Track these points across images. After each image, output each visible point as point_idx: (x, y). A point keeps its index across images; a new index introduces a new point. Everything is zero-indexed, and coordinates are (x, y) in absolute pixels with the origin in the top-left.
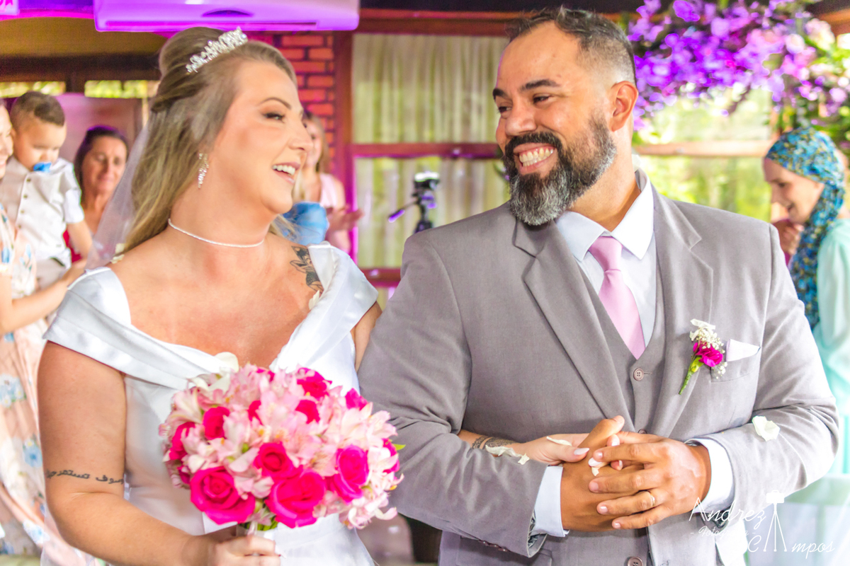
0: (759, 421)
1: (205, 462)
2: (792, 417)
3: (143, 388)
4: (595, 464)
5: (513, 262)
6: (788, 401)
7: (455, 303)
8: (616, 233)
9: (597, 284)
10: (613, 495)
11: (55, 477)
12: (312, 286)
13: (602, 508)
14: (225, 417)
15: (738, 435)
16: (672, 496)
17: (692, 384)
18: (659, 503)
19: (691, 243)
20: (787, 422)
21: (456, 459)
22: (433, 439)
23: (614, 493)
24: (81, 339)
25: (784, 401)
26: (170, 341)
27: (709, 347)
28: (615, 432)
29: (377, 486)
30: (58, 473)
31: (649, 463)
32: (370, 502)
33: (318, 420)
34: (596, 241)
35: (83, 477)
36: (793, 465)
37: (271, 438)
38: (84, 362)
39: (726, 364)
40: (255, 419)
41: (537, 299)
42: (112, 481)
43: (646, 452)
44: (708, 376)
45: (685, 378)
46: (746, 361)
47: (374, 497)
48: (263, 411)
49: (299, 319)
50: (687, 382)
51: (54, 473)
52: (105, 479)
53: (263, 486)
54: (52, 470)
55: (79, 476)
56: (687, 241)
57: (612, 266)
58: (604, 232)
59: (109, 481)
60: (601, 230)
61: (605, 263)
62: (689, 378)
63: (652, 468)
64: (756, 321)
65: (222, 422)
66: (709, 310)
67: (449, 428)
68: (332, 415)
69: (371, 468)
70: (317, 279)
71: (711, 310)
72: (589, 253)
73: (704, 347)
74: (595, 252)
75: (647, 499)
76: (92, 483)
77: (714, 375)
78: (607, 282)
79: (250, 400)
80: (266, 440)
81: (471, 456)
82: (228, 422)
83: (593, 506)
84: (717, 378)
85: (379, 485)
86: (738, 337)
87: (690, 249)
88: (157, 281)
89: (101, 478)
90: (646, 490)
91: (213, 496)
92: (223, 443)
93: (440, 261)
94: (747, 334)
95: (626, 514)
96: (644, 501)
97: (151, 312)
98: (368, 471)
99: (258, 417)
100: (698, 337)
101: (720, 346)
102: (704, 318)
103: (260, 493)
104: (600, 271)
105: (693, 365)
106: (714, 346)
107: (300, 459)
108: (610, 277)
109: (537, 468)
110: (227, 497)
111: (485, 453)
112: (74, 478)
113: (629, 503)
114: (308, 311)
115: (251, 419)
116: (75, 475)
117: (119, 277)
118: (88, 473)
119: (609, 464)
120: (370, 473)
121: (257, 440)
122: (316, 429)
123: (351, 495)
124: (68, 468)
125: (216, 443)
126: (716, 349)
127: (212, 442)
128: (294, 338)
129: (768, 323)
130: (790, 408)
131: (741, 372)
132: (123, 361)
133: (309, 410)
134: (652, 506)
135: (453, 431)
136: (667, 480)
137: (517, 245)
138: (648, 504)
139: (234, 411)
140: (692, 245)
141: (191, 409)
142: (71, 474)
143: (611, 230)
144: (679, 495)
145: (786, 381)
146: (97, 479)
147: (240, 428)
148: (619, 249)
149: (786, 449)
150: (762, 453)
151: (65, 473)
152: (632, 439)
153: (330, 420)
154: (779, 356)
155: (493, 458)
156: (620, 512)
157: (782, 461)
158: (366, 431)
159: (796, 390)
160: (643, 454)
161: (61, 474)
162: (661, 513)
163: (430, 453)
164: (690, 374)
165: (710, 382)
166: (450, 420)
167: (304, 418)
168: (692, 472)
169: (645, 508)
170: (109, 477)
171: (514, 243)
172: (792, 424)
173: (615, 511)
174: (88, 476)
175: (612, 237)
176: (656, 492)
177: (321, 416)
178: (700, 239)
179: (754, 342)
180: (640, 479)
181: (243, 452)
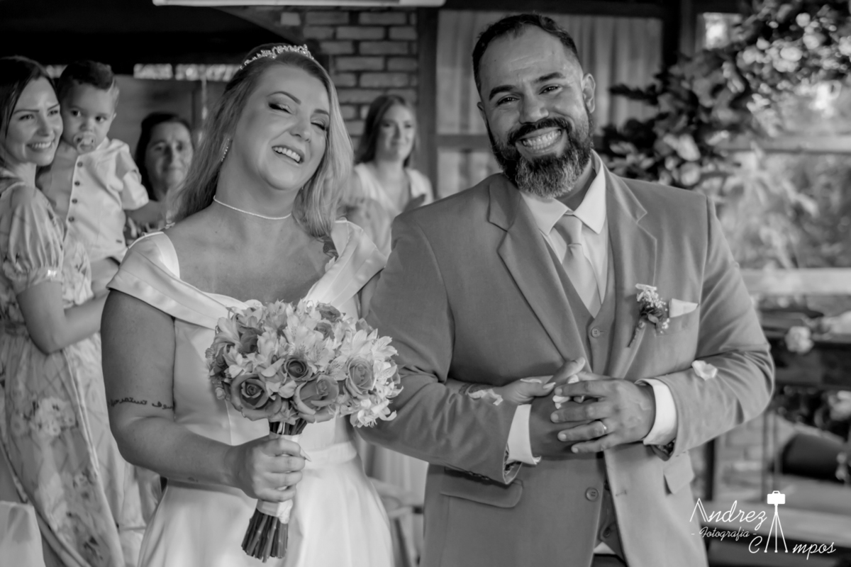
0: (698, 365)
1: (243, 370)
2: (728, 361)
3: (188, 329)
4: (558, 400)
5: (488, 235)
6: (725, 349)
7: (439, 274)
8: (578, 212)
9: (561, 255)
10: (572, 425)
11: (118, 404)
12: (328, 254)
13: (562, 436)
14: (259, 337)
15: (681, 377)
16: (622, 425)
17: (640, 337)
18: (610, 431)
19: (638, 216)
20: (725, 365)
21: (441, 405)
22: (421, 389)
23: (575, 423)
24: (137, 286)
25: (721, 348)
26: (210, 291)
27: (652, 306)
28: (576, 374)
29: (380, 392)
30: (121, 400)
31: (603, 397)
32: (376, 405)
33: (333, 338)
34: (561, 220)
35: (142, 403)
36: (730, 401)
37: (294, 353)
38: (142, 307)
39: (668, 320)
40: (282, 338)
41: (510, 269)
42: (165, 407)
43: (600, 388)
44: (654, 331)
45: (634, 333)
46: (687, 317)
47: (379, 402)
48: (288, 331)
49: (316, 279)
50: (636, 337)
51: (117, 401)
52: (159, 405)
53: (289, 388)
54: (115, 399)
55: (138, 403)
56: (634, 215)
57: (574, 241)
58: (568, 211)
59: (163, 407)
60: (565, 209)
61: (568, 238)
62: (637, 333)
63: (604, 401)
64: (695, 281)
65: (256, 340)
66: (653, 274)
67: (437, 380)
68: (344, 336)
69: (376, 377)
70: (334, 247)
71: (655, 274)
72: (555, 230)
73: (648, 307)
74: (560, 228)
75: (601, 428)
76: (149, 409)
77: (659, 329)
78: (570, 254)
79: (279, 324)
80: (291, 353)
81: (453, 401)
82: (261, 340)
83: (555, 434)
84: (661, 332)
85: (382, 391)
86: (680, 297)
87: (637, 222)
88: (201, 243)
89: (156, 404)
90: (599, 420)
91: (248, 396)
92: (256, 356)
93: (424, 238)
94: (687, 292)
95: (583, 441)
96: (597, 429)
97: (197, 268)
98: (373, 378)
99: (284, 335)
100: (643, 298)
101: (663, 305)
102: (649, 283)
103: (286, 394)
104: (564, 244)
105: (640, 322)
106: (656, 305)
107: (318, 367)
108: (573, 250)
109: (510, 408)
110: (260, 397)
111: (466, 399)
112: (135, 404)
113: (583, 431)
114: (324, 272)
115: (279, 339)
116: (135, 402)
117: (171, 239)
118: (145, 400)
119: (572, 399)
120: (375, 381)
121: (284, 353)
122: (331, 345)
123: (359, 397)
124: (129, 396)
125: (251, 357)
126: (659, 307)
127: (248, 356)
128: (311, 293)
129: (706, 283)
130: (727, 354)
131: (683, 327)
132: (170, 306)
133: (326, 331)
134: (603, 433)
135: (440, 381)
136: (617, 411)
137: (491, 221)
138: (600, 432)
139: (265, 331)
140: (639, 218)
141: (230, 333)
142: (132, 401)
143: (574, 208)
144: (628, 425)
145: (722, 332)
146: (153, 405)
147: (271, 344)
148: (580, 226)
149: (723, 386)
150: (702, 390)
151: (126, 400)
152: (589, 377)
153: (343, 340)
154: (715, 311)
155: (472, 400)
156: (578, 439)
157: (720, 397)
158: (371, 347)
159: (732, 338)
160: (596, 390)
161: (123, 401)
162: (613, 440)
163: (419, 403)
164: (637, 329)
165: (655, 335)
166: (435, 374)
167: (321, 335)
168: (639, 405)
169: (598, 435)
170: (163, 403)
171: (488, 219)
172: (728, 367)
173: (572, 438)
174: (146, 403)
175: (573, 216)
176: (607, 421)
177: (335, 335)
178: (646, 212)
179: (694, 301)
180: (592, 411)
181: (273, 362)
